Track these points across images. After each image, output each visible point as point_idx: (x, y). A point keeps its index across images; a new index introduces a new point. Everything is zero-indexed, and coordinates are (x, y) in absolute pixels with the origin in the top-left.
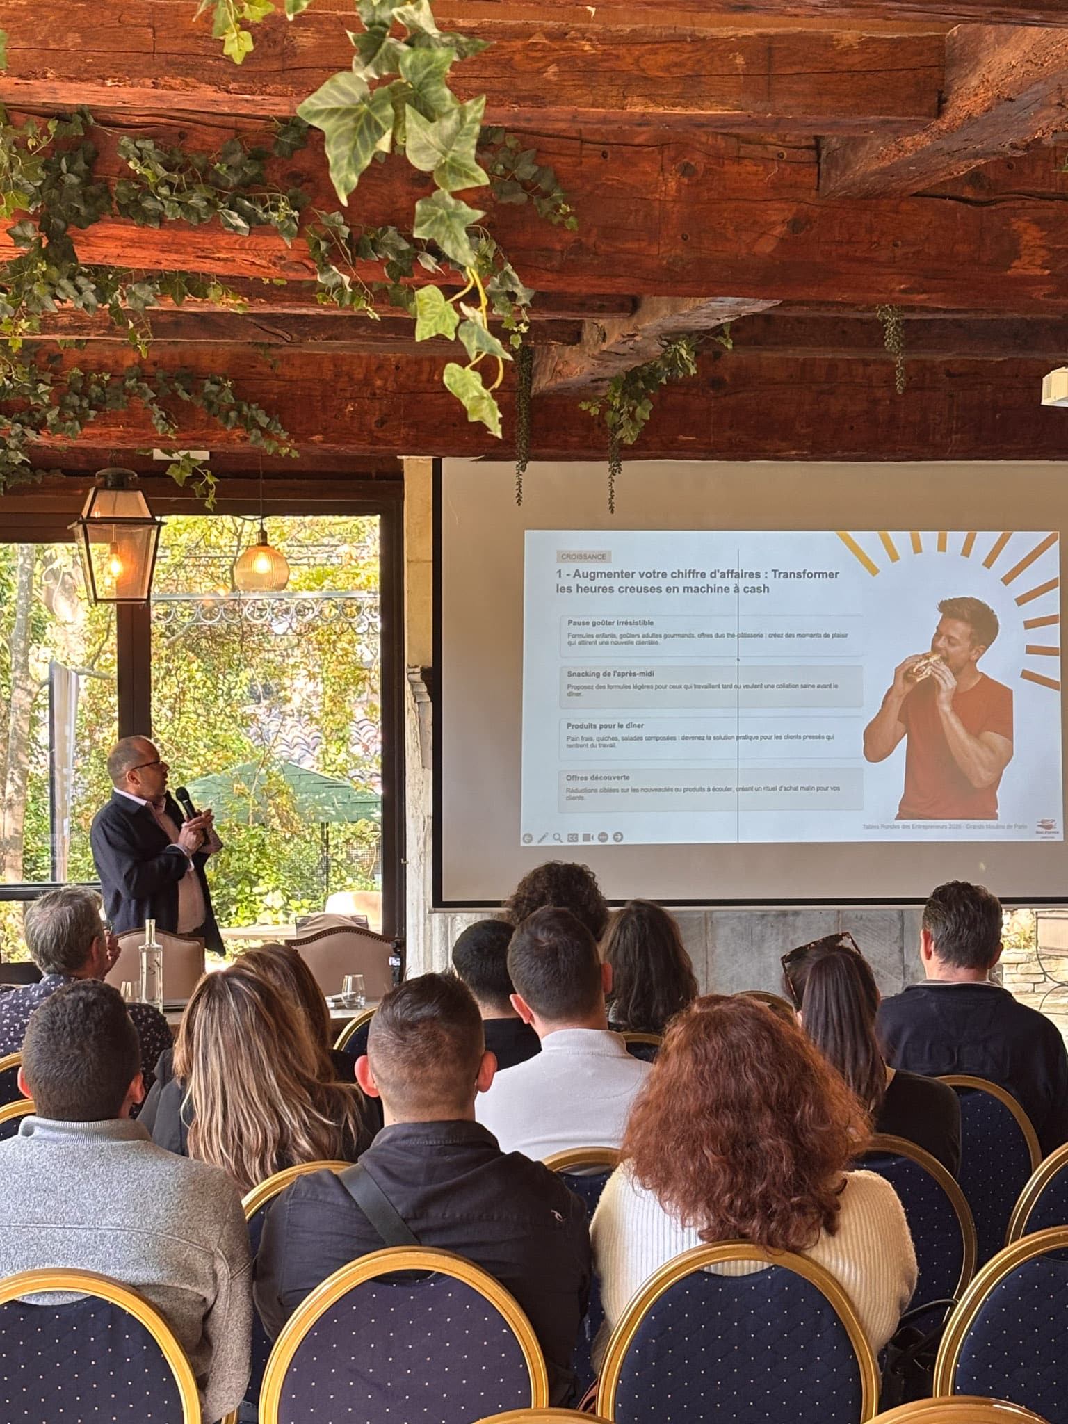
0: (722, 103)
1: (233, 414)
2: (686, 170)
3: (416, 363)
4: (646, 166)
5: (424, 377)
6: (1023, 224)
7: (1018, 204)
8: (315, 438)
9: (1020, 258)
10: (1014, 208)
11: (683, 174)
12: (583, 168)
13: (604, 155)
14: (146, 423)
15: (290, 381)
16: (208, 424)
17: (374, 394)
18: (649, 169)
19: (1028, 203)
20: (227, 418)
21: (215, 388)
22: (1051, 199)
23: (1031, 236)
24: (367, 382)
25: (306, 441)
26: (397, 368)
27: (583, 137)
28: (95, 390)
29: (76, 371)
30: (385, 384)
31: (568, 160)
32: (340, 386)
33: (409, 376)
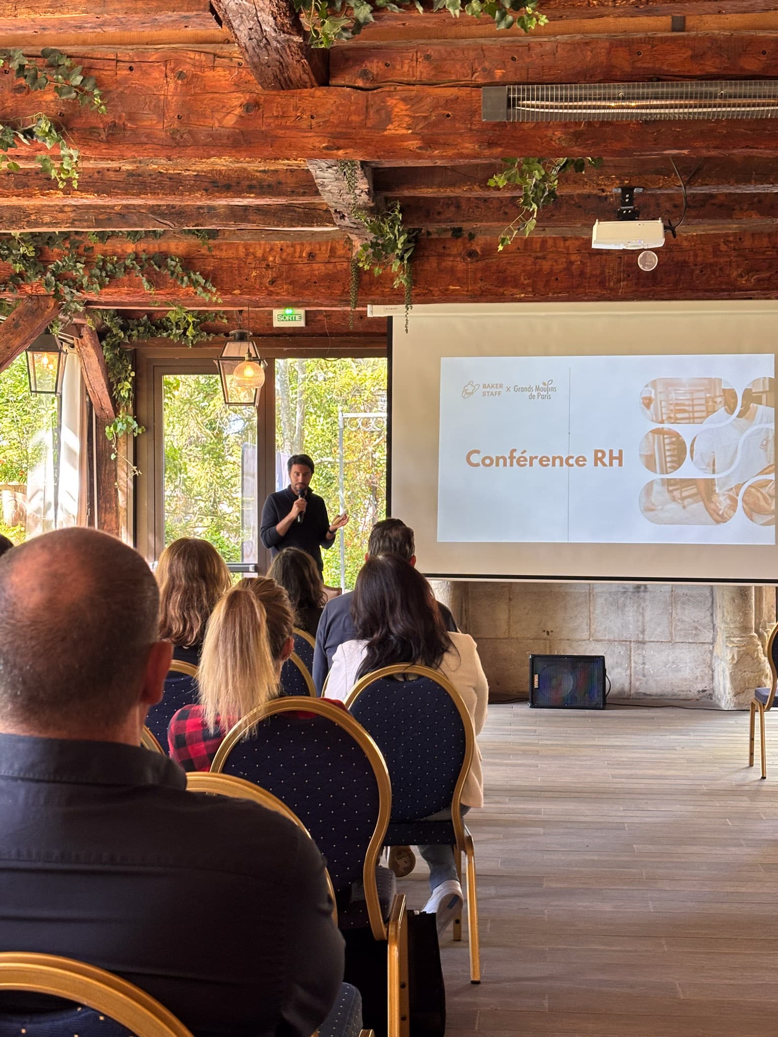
0: (75, 9)
1: (186, 278)
2: (180, 76)
3: (292, 247)
4: (156, 74)
5: (297, 255)
6: (394, 101)
7: (392, 89)
8: (235, 292)
9: (392, 123)
10: (389, 91)
11: (178, 78)
12: (118, 77)
13: (131, 69)
14: (140, 285)
15: (220, 259)
16: (175, 285)
17: (268, 265)
18: (158, 77)
19: (398, 88)
20: (182, 280)
21: (173, 263)
22: (414, 85)
23: (401, 109)
24: (264, 258)
25: (231, 294)
26: (281, 250)
27: (119, 59)
28: (109, 266)
29: (100, 256)
30: (275, 259)
31: (109, 73)
32: (248, 261)
33: (288, 254)
